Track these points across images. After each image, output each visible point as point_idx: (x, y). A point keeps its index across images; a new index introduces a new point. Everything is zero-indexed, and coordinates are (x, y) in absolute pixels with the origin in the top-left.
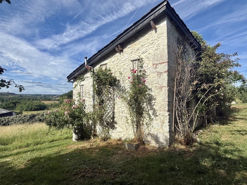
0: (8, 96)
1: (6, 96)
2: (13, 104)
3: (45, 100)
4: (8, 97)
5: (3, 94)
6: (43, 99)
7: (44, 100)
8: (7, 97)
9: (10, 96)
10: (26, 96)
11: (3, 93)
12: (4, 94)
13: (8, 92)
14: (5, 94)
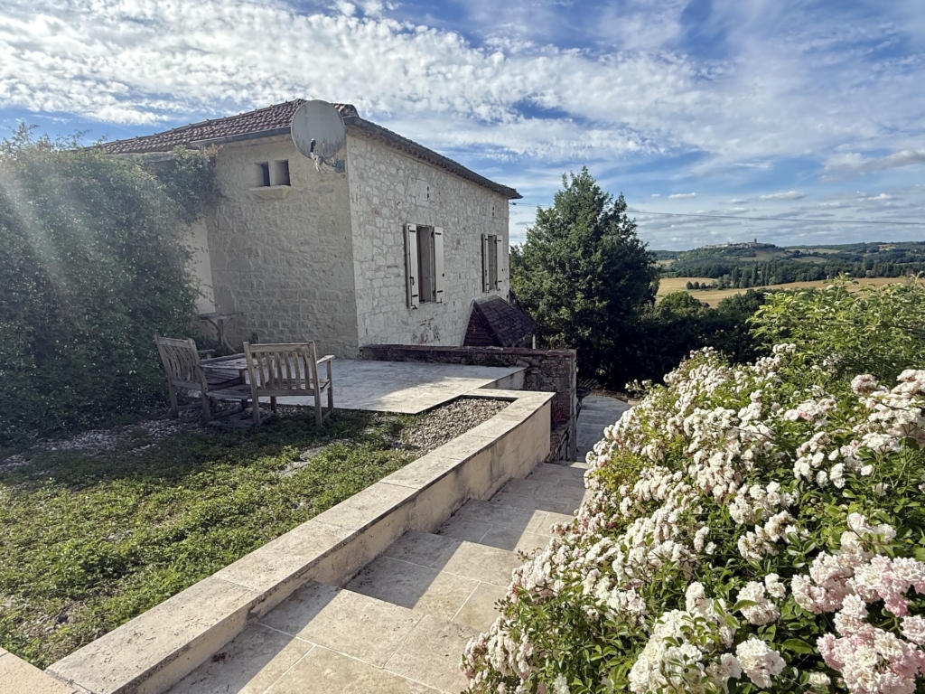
0: (754, 256)
1: (750, 256)
2: (757, 299)
3: (887, 273)
4: (755, 259)
5: (739, 249)
6: (881, 271)
7: (882, 275)
8: (751, 259)
9: (762, 257)
10: (816, 255)
11: (741, 246)
12: (743, 249)
13: (756, 240)
14: (746, 250)
